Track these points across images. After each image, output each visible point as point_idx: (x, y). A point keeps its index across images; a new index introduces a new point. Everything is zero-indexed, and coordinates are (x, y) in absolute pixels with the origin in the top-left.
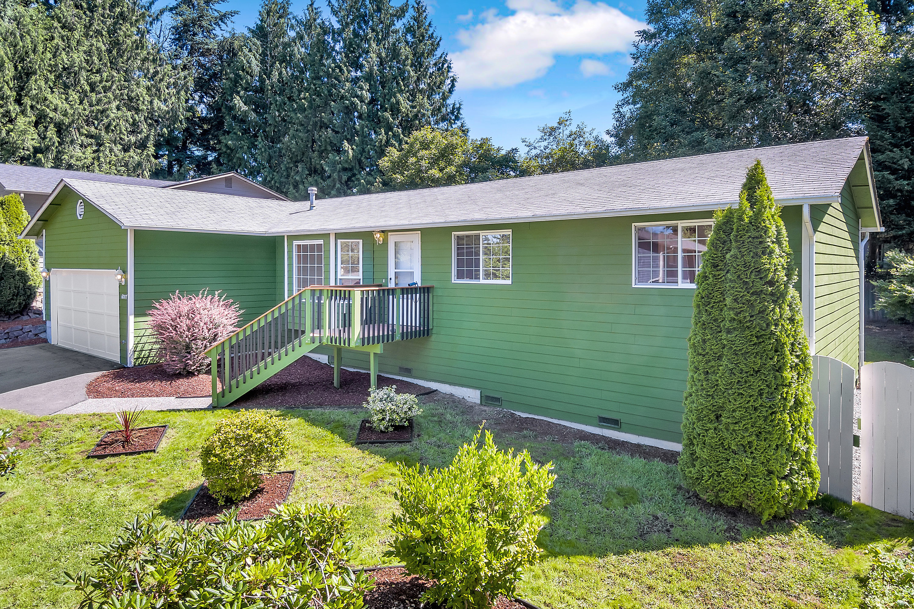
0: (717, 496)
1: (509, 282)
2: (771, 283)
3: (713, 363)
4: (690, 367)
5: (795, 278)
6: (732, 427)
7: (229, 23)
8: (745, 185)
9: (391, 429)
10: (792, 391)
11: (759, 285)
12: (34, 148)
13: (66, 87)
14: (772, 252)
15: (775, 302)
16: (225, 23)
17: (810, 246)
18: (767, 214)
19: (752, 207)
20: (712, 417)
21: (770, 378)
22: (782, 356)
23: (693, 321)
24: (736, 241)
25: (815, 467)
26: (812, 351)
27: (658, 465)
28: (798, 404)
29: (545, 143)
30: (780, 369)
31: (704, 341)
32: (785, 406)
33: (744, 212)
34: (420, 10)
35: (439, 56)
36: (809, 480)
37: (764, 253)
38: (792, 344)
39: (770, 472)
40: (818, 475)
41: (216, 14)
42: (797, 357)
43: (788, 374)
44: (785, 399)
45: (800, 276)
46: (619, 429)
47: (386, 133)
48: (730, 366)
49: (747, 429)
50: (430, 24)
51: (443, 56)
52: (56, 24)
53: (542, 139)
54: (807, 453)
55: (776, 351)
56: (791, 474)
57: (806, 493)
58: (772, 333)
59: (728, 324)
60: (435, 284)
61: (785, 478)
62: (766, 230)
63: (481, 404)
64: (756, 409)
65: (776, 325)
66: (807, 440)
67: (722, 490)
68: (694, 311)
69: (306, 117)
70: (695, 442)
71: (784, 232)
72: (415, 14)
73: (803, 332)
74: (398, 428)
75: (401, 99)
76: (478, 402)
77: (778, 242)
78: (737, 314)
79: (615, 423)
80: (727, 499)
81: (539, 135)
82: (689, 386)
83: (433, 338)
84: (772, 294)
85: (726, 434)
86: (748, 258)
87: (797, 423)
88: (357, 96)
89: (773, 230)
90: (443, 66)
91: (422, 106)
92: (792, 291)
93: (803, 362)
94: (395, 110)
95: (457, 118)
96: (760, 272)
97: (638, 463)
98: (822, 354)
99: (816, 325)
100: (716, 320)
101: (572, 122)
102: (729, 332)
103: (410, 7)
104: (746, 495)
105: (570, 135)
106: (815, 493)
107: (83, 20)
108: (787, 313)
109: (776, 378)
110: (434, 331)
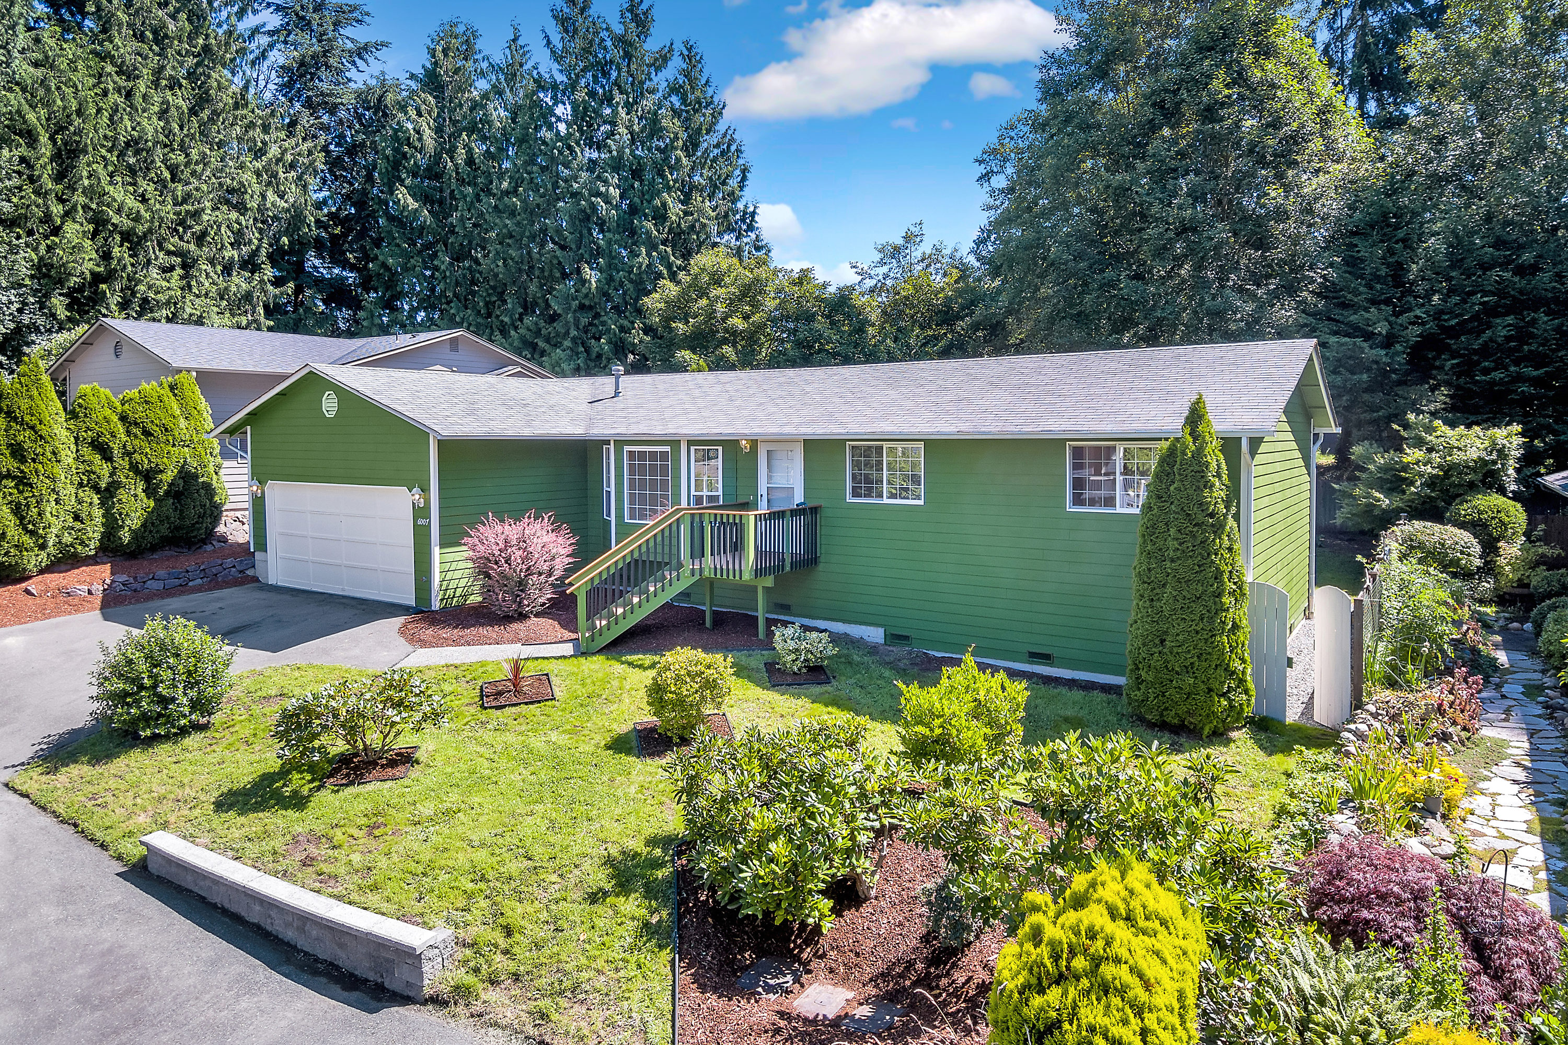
0: (1161, 715)
1: (921, 502)
2: (1212, 515)
3: (1158, 591)
4: (1133, 594)
5: (1233, 510)
6: (1175, 650)
7: (371, 60)
8: (1187, 418)
9: (804, 670)
10: (1230, 615)
11: (1200, 517)
12: (93, 273)
13: (132, 171)
14: (1213, 485)
15: (1215, 532)
16: (366, 61)
17: (1249, 473)
18: (1208, 449)
19: (1194, 443)
20: (1157, 641)
21: (1210, 603)
22: (1222, 583)
23: (1138, 551)
24: (1180, 475)
25: (1251, 685)
26: (1249, 578)
27: (1098, 696)
28: (1236, 627)
29: (885, 269)
30: (1220, 596)
31: (1149, 570)
32: (1223, 629)
33: (1187, 447)
34: (691, 57)
35: (723, 131)
36: (1245, 697)
37: (1205, 487)
38: (1231, 572)
39: (1210, 690)
40: (1253, 693)
41: (349, 45)
42: (1235, 583)
43: (1227, 600)
44: (1224, 623)
45: (1238, 506)
46: (1051, 665)
47: (649, 255)
48: (1175, 593)
49: (1189, 651)
50: (707, 81)
51: (730, 132)
52: (109, 68)
53: (882, 263)
54: (1244, 673)
55: (1216, 578)
56: (1228, 691)
57: (1242, 709)
58: (1213, 562)
59: (1172, 553)
60: (822, 503)
61: (1224, 695)
62: (1207, 465)
63: (885, 644)
64: (1197, 632)
65: (1216, 554)
66: (1243, 661)
67: (1166, 709)
68: (1140, 540)
69: (518, 224)
70: (1140, 666)
71: (1224, 466)
72: (685, 66)
73: (1240, 560)
74: (811, 669)
75: (669, 201)
76: (882, 641)
77: (1219, 475)
78: (1180, 544)
79: (1045, 658)
80: (1171, 718)
81: (877, 257)
82: (1133, 614)
83: (821, 567)
84: (1213, 525)
85: (1171, 658)
86: (1191, 492)
87: (1234, 644)
88: (599, 194)
89: (1214, 464)
90: (728, 147)
91: (701, 211)
92: (1231, 522)
93: (1240, 588)
94: (660, 216)
95: (751, 228)
96: (1202, 505)
97: (1078, 695)
98: (1261, 581)
99: (1254, 551)
100: (1160, 550)
101: (924, 238)
102: (1172, 561)
103: (676, 54)
104: (1188, 712)
105: (922, 260)
106: (1250, 709)
107: (149, 61)
108: (1226, 543)
109: (1215, 603)
110: (822, 559)
